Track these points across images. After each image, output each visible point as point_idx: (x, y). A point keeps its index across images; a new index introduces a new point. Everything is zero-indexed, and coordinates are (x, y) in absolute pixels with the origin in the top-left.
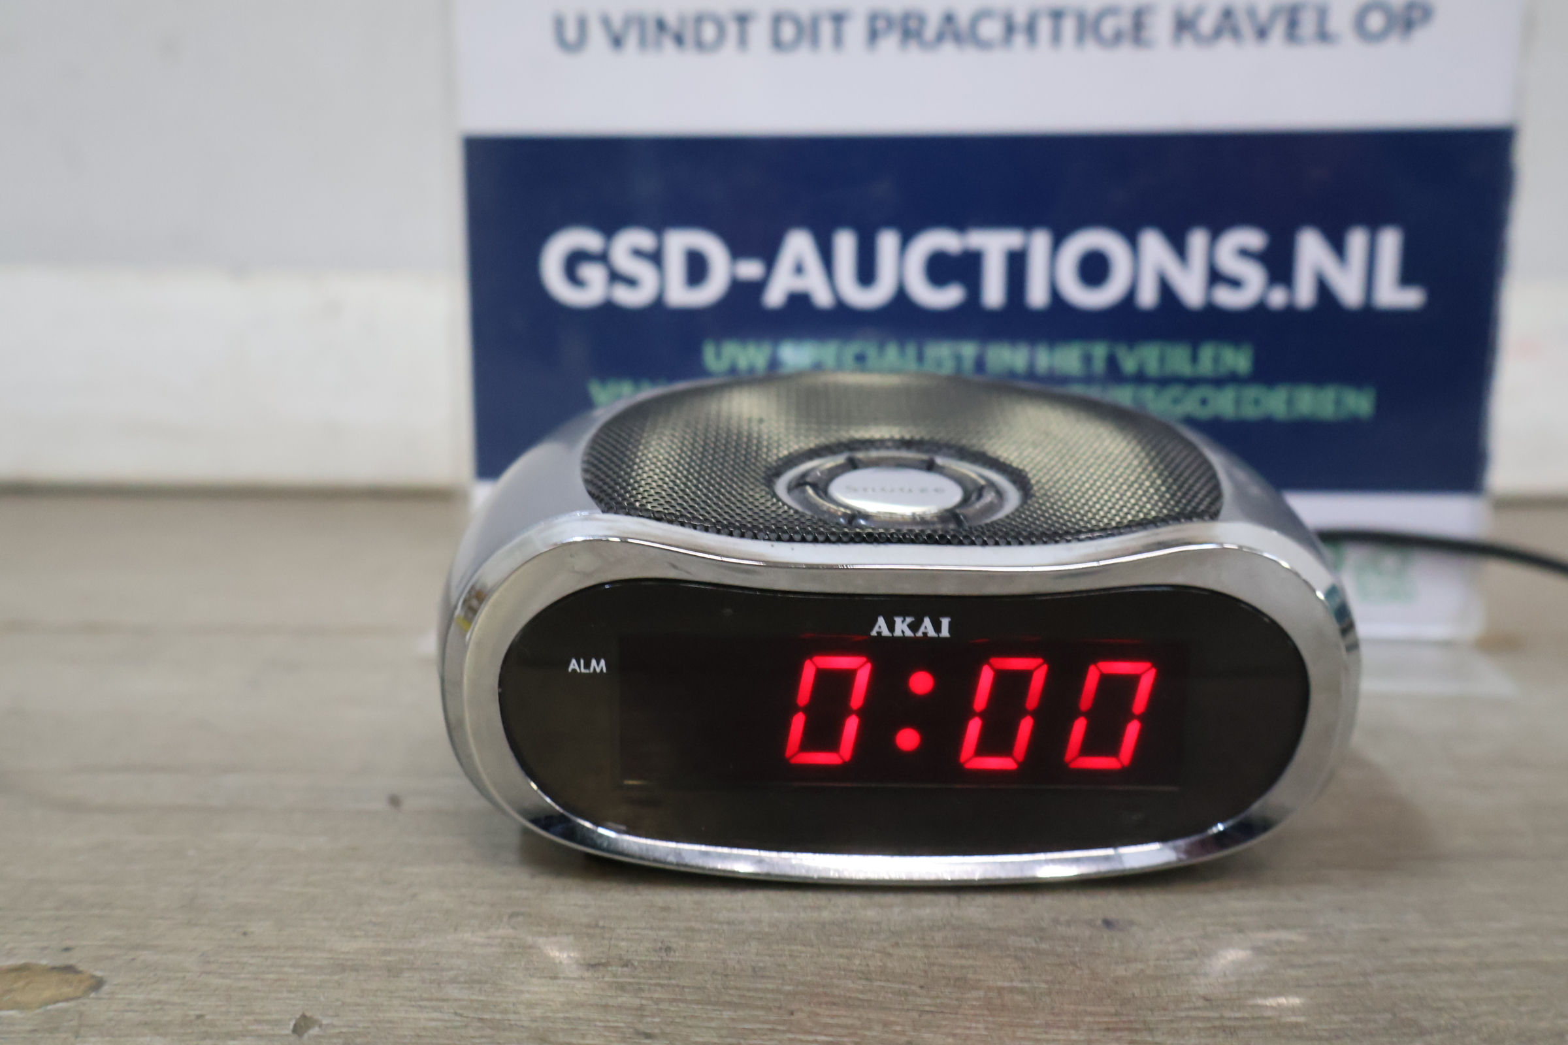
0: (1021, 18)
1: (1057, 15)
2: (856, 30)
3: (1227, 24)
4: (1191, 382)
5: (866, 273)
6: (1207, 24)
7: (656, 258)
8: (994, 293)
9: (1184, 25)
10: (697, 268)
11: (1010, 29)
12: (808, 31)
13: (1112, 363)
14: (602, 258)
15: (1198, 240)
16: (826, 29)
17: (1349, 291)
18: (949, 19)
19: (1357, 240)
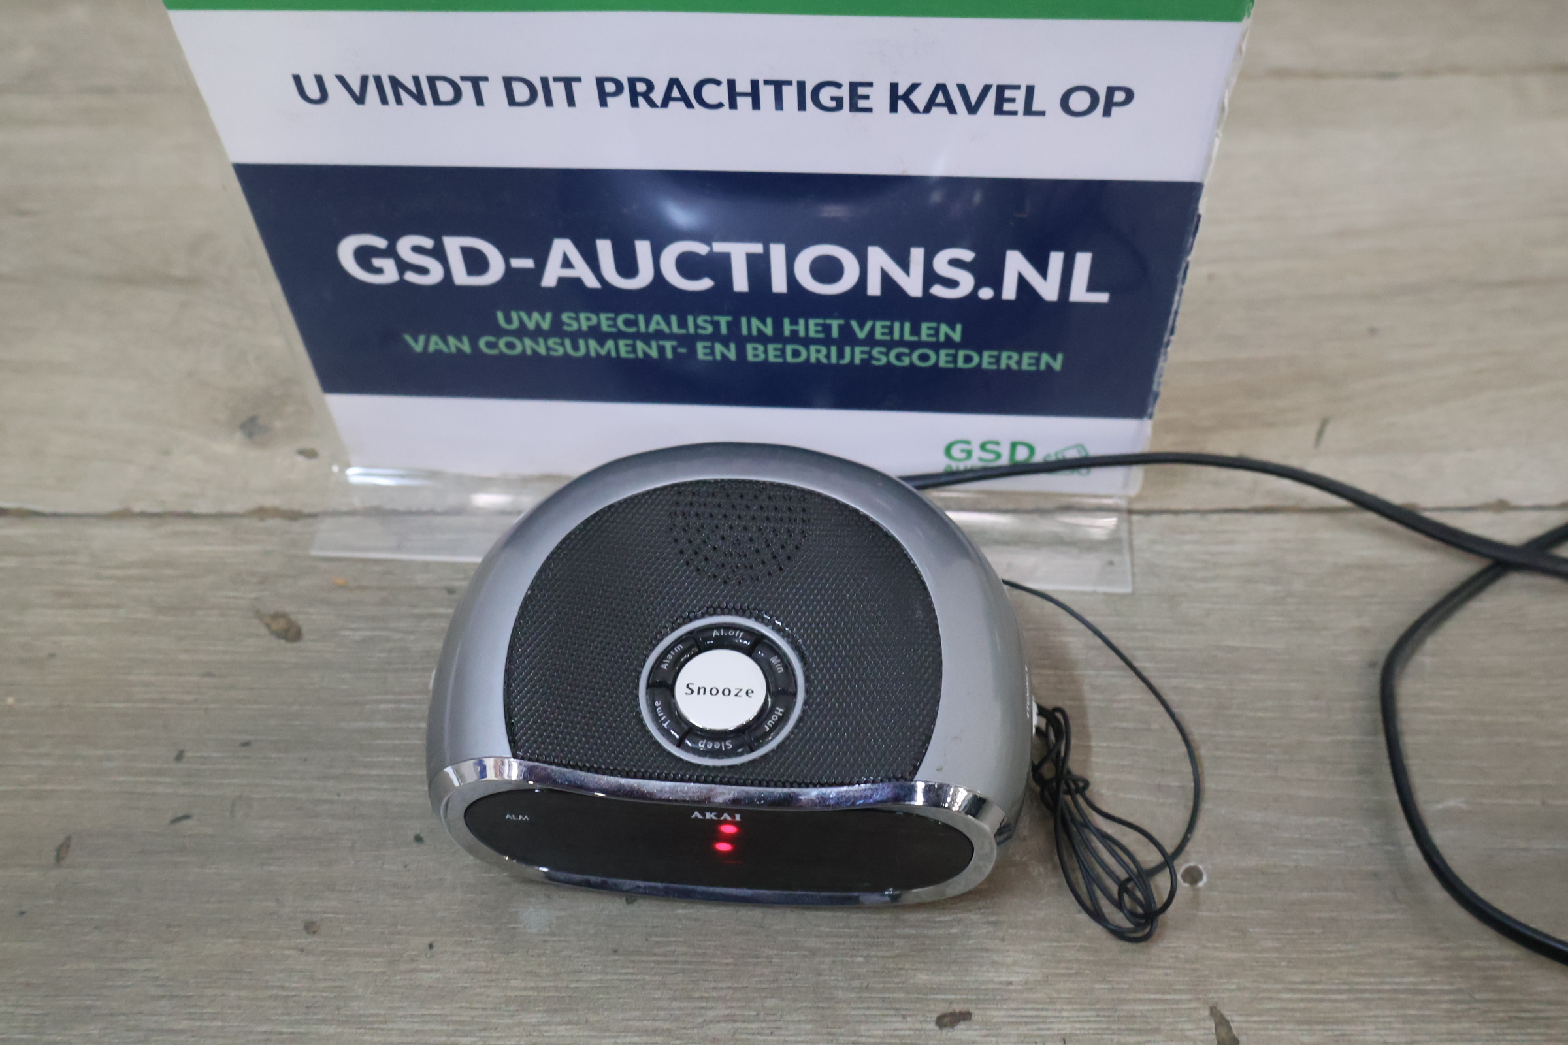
0: (743, 86)
1: (778, 85)
2: (586, 92)
3: (940, 96)
4: (913, 346)
5: (627, 266)
6: (920, 98)
7: (439, 253)
8: (741, 282)
9: (898, 97)
10: (476, 263)
11: (733, 94)
12: (540, 92)
13: (846, 331)
14: (391, 252)
15: (917, 255)
16: (558, 90)
17: (1048, 290)
18: (674, 82)
19: (1056, 260)
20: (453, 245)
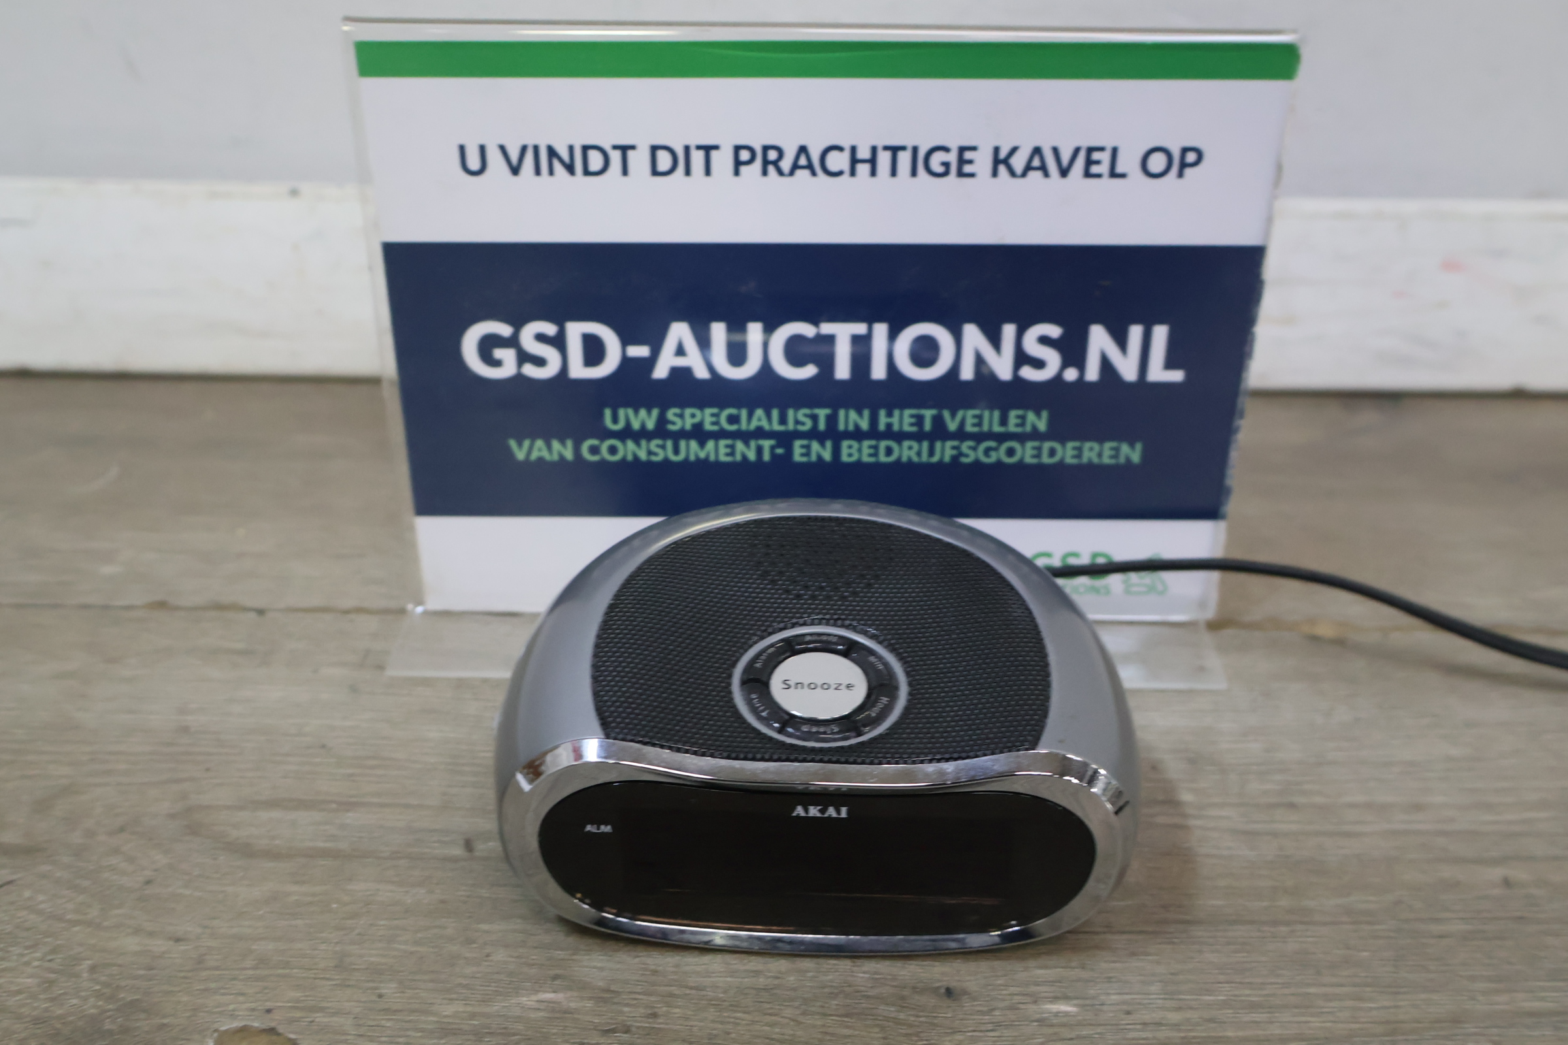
0: (864, 153)
1: (895, 150)
2: (722, 160)
3: (1037, 162)
4: (1001, 438)
5: (737, 354)
6: (1018, 162)
7: (559, 342)
8: (843, 370)
9: (1000, 161)
10: (594, 351)
11: (854, 161)
12: (681, 161)
13: (939, 423)
14: (512, 342)
15: (1009, 331)
16: (698, 157)
17: (1128, 369)
18: (803, 150)
19: (1135, 333)
20: (576, 330)
